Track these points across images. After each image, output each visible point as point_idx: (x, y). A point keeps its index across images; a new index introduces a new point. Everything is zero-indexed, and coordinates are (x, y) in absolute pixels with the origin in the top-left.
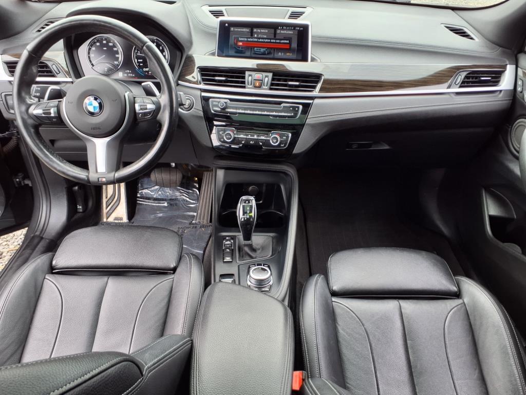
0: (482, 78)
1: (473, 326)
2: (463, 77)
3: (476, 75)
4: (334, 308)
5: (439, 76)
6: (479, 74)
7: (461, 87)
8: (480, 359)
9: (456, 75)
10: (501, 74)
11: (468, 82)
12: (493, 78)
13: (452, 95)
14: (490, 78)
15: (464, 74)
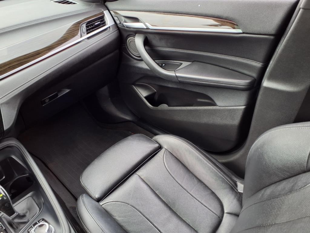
0: (96, 24)
1: (178, 158)
2: (85, 27)
3: (91, 24)
4: (105, 209)
5: (71, 32)
6: (92, 22)
7: (87, 33)
8: (191, 171)
9: (81, 28)
10: (103, 18)
11: (89, 29)
12: (101, 21)
13: (86, 40)
14: (100, 22)
15: (84, 26)
